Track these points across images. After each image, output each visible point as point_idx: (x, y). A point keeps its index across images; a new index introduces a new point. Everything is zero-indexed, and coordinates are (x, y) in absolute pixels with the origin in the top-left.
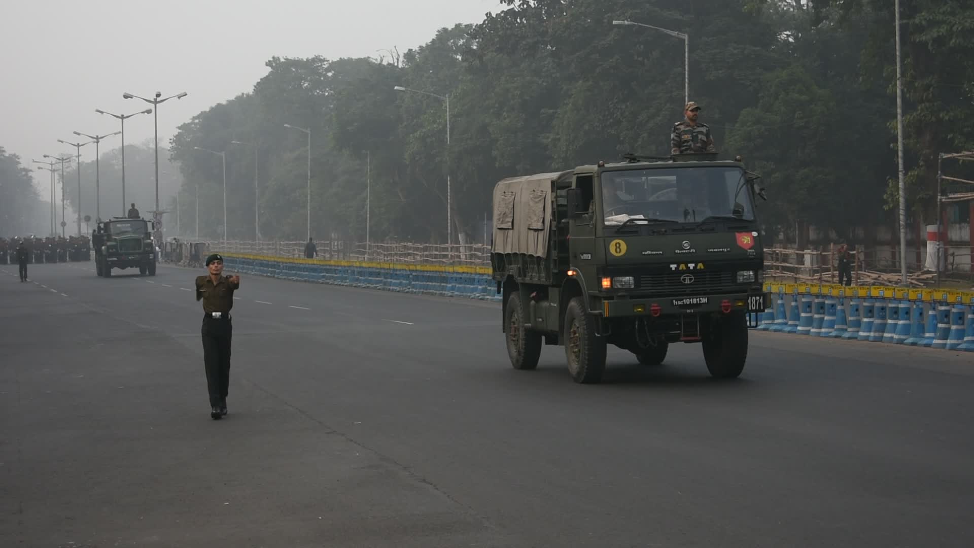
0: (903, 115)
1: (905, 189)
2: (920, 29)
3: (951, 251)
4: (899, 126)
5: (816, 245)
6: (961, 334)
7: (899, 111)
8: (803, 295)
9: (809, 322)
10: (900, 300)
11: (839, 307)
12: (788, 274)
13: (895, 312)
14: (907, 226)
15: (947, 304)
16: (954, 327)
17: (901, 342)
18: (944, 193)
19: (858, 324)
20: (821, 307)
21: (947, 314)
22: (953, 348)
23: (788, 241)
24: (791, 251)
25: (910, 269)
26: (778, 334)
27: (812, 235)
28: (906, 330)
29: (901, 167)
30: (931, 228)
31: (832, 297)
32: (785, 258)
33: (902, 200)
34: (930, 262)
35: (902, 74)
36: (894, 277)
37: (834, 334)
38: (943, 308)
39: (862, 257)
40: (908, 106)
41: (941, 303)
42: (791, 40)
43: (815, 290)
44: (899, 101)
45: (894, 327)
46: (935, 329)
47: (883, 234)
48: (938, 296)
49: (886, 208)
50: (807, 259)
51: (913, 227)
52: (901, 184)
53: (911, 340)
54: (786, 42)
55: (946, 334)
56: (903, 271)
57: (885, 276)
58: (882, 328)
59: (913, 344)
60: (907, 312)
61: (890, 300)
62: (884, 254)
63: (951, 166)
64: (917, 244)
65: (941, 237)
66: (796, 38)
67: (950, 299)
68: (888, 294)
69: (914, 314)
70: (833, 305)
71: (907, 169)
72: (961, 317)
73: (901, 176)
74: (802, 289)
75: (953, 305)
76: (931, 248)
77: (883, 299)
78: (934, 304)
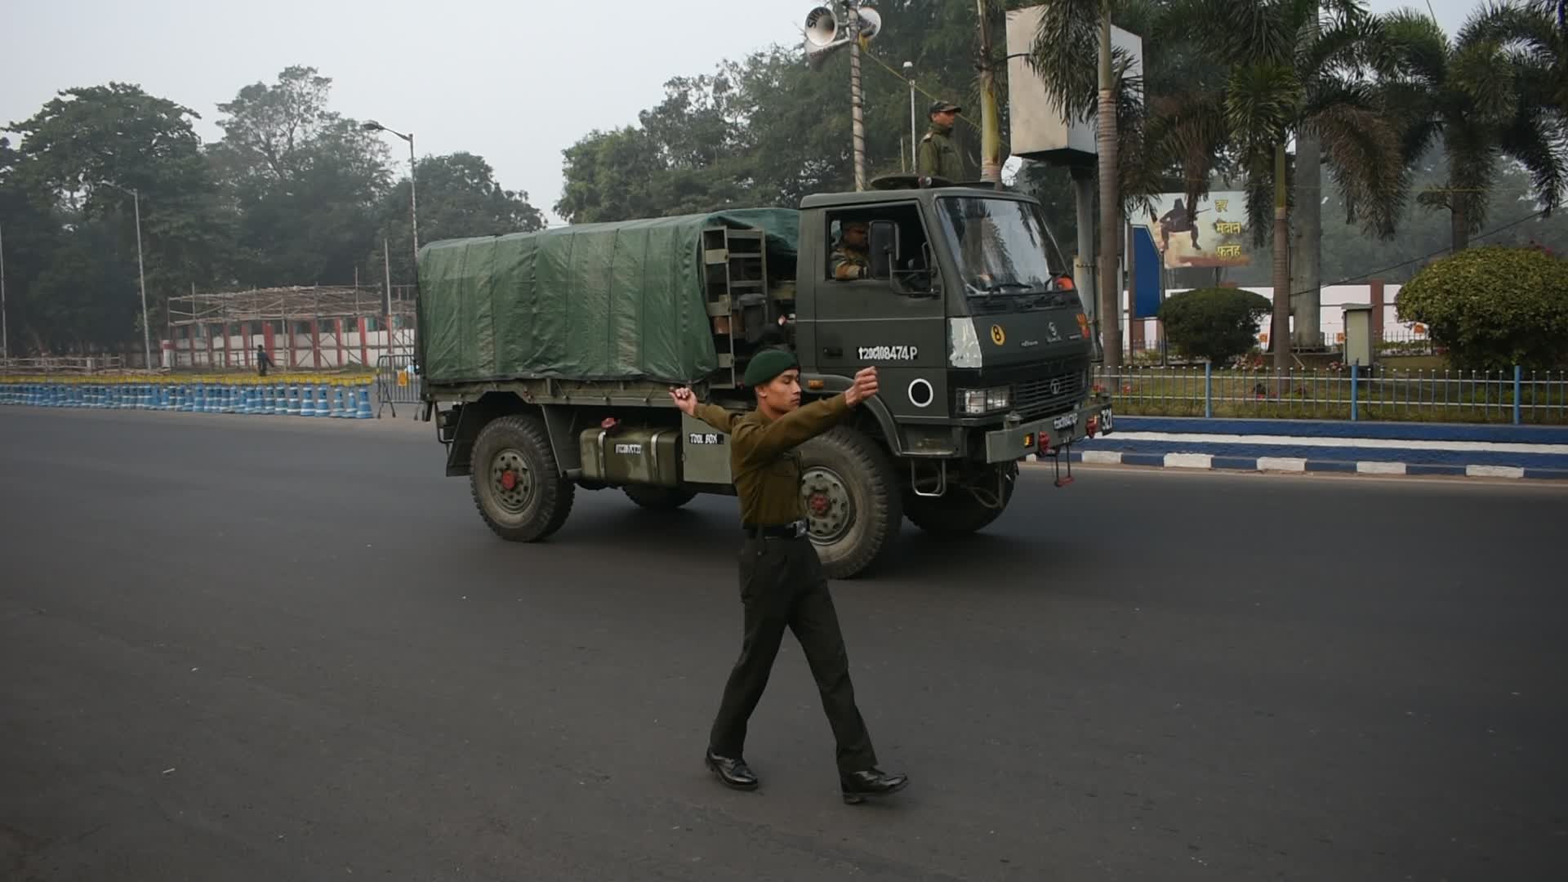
0: (145, 274)
1: (148, 320)
2: (153, 224)
3: (179, 354)
4: (142, 282)
5: (94, 354)
6: (183, 402)
7: (142, 272)
8: (83, 384)
9: (89, 400)
10: (145, 384)
11: (107, 390)
12: (77, 373)
13: (143, 392)
14: (150, 341)
15: (174, 385)
16: (179, 398)
17: (147, 409)
18: (172, 321)
19: (120, 400)
20: (96, 391)
21: (174, 391)
22: (179, 410)
23: (76, 353)
24: (77, 359)
25: (154, 367)
26: (71, 409)
27: (92, 349)
28: (150, 402)
29: (144, 306)
30: (166, 342)
31: (102, 384)
32: (75, 363)
33: (146, 325)
34: (166, 362)
35: (143, 251)
36: (144, 371)
37: (105, 406)
38: (171, 387)
39: (124, 360)
40: (147, 270)
41: (170, 384)
42: (71, 229)
43: (92, 381)
44: (141, 267)
45: (143, 401)
46: (167, 400)
47: (137, 346)
48: (168, 380)
49: (137, 330)
50: (89, 363)
51: (155, 342)
52: (145, 316)
53: (153, 407)
54: (68, 231)
55: (174, 402)
56: (150, 367)
57: (139, 371)
58: (136, 401)
59: (155, 409)
60: (150, 391)
61: (139, 384)
62: (138, 358)
63: (175, 305)
64: (158, 352)
65: (172, 347)
66: (74, 228)
67: (175, 381)
68: (138, 380)
69: (155, 392)
70: (104, 389)
71: (149, 306)
72: (182, 392)
73: (145, 311)
74: (84, 381)
75: (177, 385)
76: (166, 353)
77: (134, 384)
78: (166, 385)
